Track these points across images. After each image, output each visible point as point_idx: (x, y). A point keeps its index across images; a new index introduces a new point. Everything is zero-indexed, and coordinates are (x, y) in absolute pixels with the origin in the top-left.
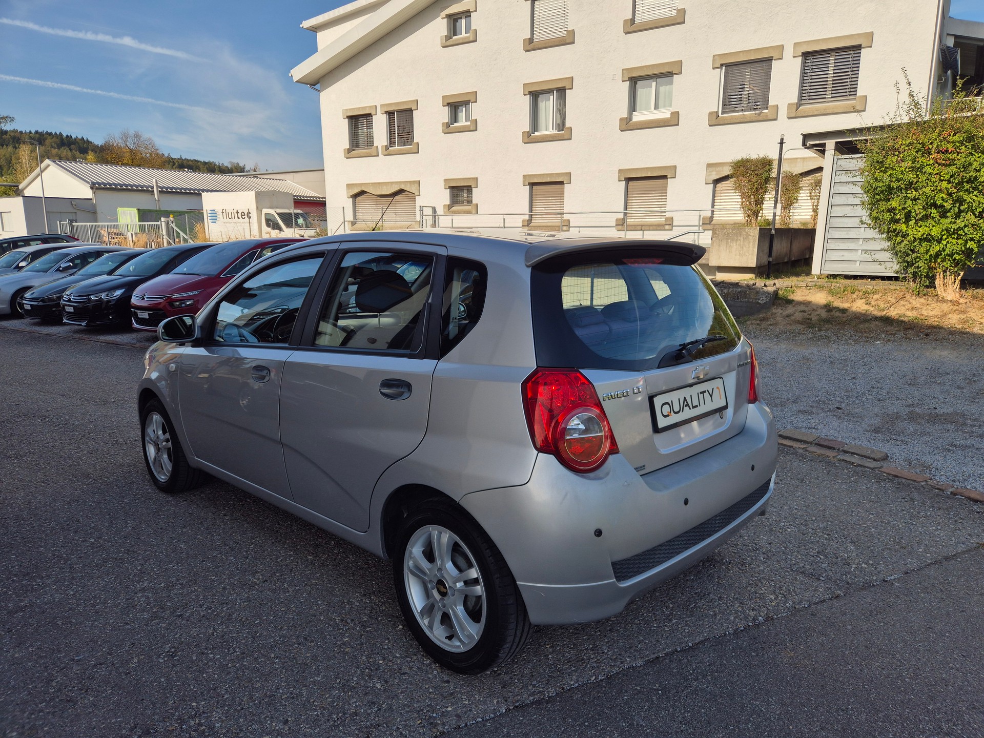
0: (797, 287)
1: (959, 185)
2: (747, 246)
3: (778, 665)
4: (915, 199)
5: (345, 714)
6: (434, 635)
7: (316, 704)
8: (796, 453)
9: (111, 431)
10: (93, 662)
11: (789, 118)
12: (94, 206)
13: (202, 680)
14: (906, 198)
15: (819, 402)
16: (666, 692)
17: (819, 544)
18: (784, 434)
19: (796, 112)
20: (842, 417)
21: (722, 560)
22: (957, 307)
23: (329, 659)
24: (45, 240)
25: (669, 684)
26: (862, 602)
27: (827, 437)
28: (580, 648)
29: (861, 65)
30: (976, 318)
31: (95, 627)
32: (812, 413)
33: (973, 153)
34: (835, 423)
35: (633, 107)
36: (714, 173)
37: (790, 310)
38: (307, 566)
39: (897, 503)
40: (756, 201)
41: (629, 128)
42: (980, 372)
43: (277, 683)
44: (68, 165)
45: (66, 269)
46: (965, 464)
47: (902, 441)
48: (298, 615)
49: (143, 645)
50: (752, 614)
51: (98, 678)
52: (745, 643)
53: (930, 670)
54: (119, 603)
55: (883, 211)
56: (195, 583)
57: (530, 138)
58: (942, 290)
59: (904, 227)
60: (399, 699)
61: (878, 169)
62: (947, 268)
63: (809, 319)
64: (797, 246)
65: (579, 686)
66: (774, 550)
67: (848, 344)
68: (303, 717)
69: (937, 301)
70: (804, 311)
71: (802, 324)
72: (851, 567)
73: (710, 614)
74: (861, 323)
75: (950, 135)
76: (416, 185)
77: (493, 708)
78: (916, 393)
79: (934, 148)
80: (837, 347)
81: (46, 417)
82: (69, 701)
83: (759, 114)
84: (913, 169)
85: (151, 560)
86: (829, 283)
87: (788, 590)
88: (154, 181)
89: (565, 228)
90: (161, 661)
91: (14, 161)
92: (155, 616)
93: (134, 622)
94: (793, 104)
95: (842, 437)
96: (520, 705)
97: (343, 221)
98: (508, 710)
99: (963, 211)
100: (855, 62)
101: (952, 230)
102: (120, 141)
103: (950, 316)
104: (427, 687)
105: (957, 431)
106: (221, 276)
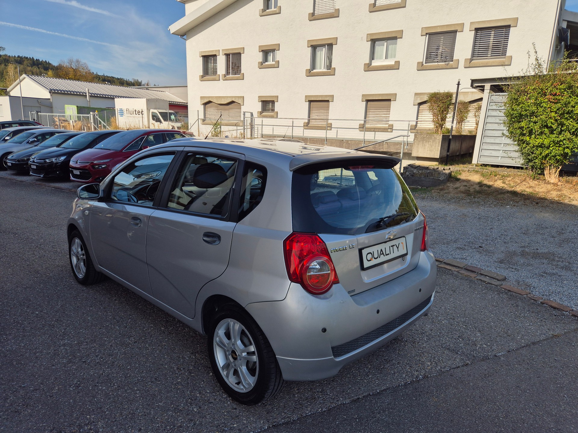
0: (463, 171)
1: (562, 115)
2: (435, 145)
3: (427, 406)
4: (535, 122)
5: (174, 426)
6: (229, 381)
7: (159, 419)
8: (452, 274)
9: (54, 244)
10: (32, 389)
11: (465, 68)
12: (51, 103)
13: (94, 402)
14: (530, 121)
15: (469, 243)
16: (361, 420)
17: (460, 331)
18: (447, 262)
19: (469, 64)
20: (482, 252)
21: (402, 339)
22: (556, 187)
23: (168, 392)
24: (21, 124)
25: (363, 415)
26: (481, 369)
27: (471, 265)
28: (314, 391)
29: (509, 37)
30: (567, 194)
31: (35, 367)
32: (465, 249)
33: (572, 96)
34: (478, 256)
35: (372, 57)
36: (419, 99)
37: (457, 185)
38: (160, 334)
39: (508, 308)
40: (441, 118)
41: (370, 70)
42: (566, 228)
43: (137, 406)
44: (36, 78)
45: (33, 142)
46: (551, 285)
47: (515, 269)
48: (152, 364)
49: (62, 379)
50: (416, 373)
51: (34, 398)
52: (410, 392)
53: (515, 413)
54: (50, 352)
55: (516, 128)
56: (94, 342)
57: (310, 73)
58: (548, 176)
59: (528, 138)
60: (206, 418)
61: (515, 103)
62: (552, 164)
63: (468, 191)
64: (465, 145)
65: (311, 414)
66: (433, 334)
67: (490, 207)
68: (150, 427)
69: (545, 183)
70: (466, 186)
71: (464, 193)
72: (477, 347)
73: (392, 373)
74: (499, 194)
75: (558, 85)
76: (242, 99)
77: (260, 426)
78: (527, 239)
79: (548, 92)
80: (484, 208)
81: (16, 234)
82: (16, 412)
83: (448, 64)
84: (535, 104)
85: (70, 327)
86: (482, 170)
87: (439, 359)
88: (87, 89)
89: (329, 128)
90: (71, 389)
91: (5, 73)
92: (70, 361)
93: (57, 365)
94: (468, 59)
95: (481, 265)
96: (276, 424)
97: (197, 118)
98: (269, 427)
99: (563, 131)
100: (506, 35)
101: (556, 141)
102: (68, 64)
103: (552, 192)
104: (223, 411)
105: (549, 264)
106: (123, 151)
